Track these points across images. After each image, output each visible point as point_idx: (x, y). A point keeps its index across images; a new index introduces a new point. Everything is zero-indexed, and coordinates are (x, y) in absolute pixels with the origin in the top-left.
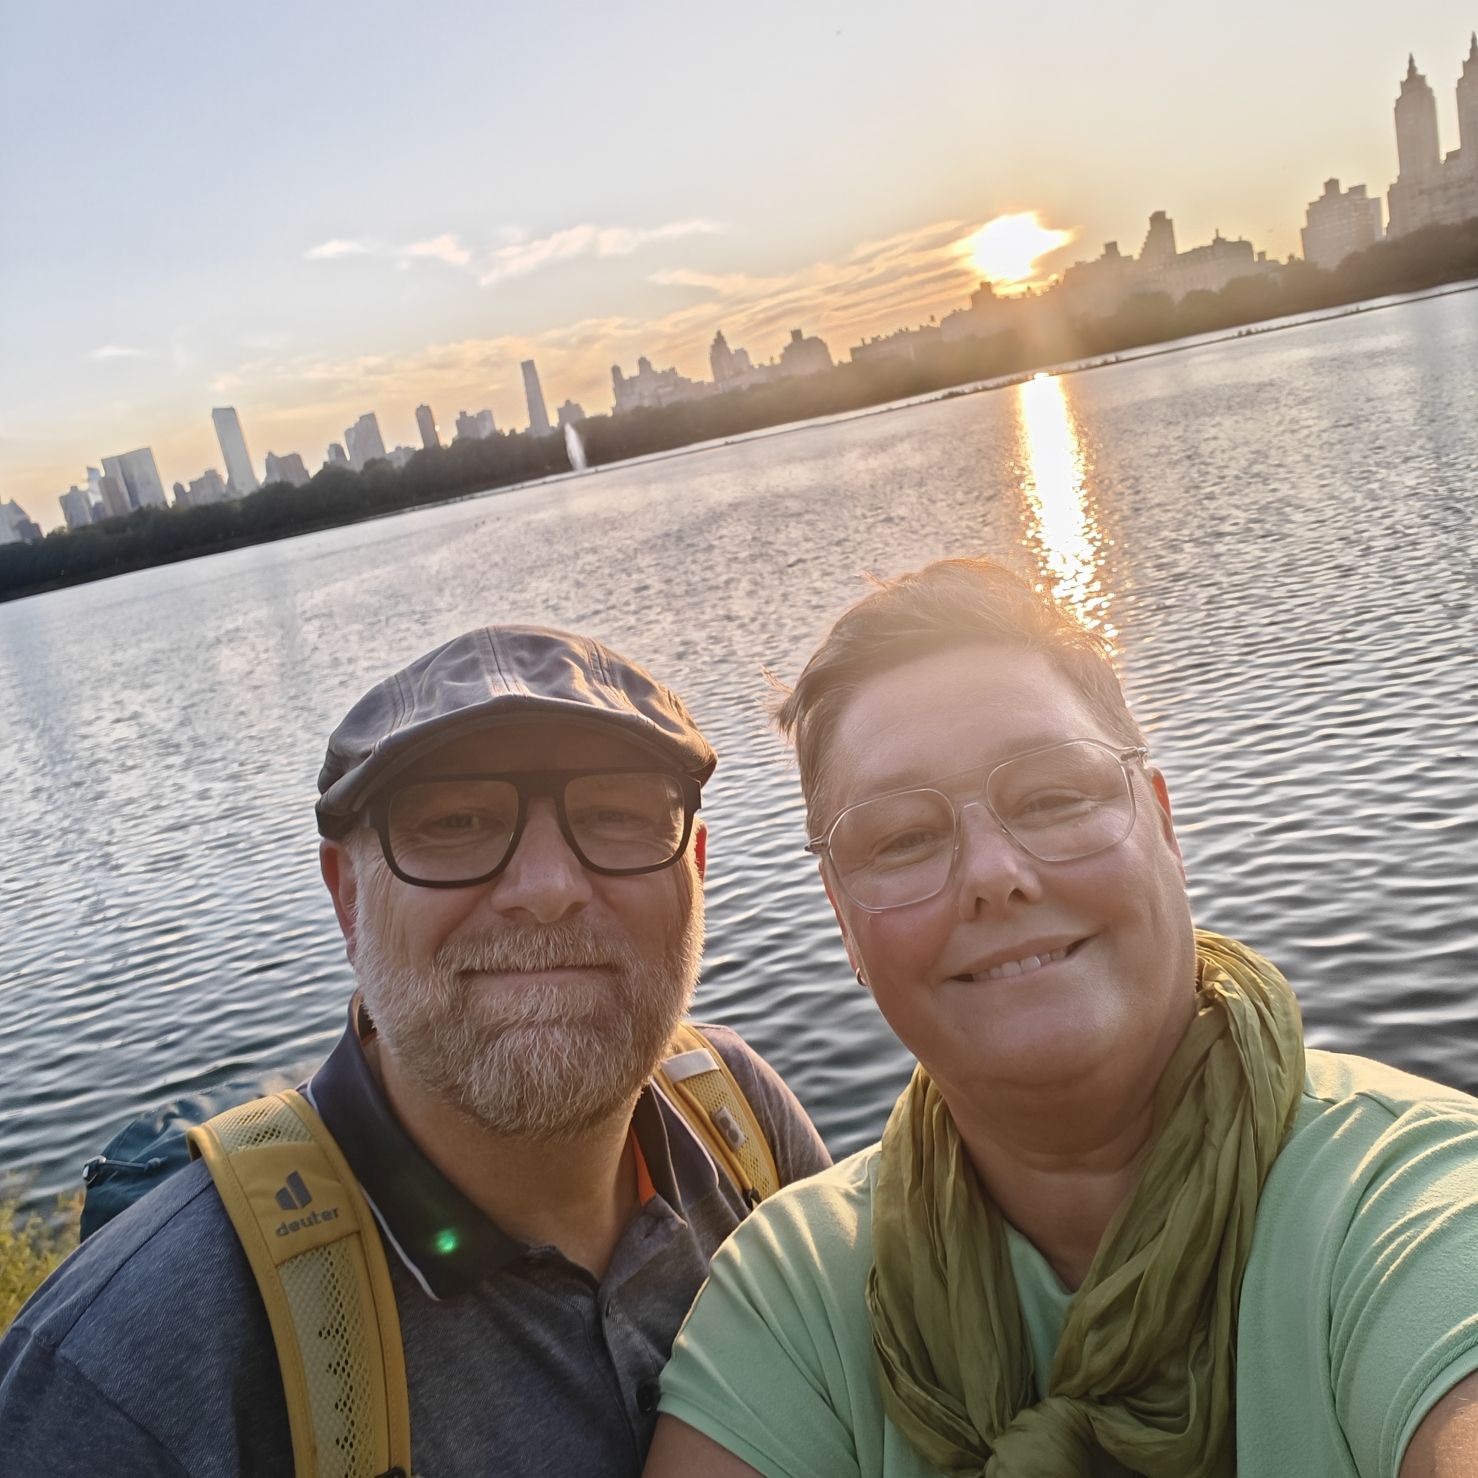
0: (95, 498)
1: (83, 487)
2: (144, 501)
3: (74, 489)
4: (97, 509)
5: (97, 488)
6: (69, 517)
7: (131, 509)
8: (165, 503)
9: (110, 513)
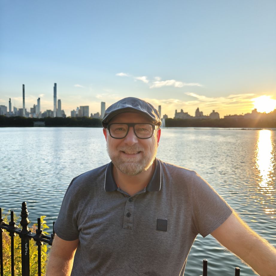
0: (77, 113)
1: (76, 110)
2: (85, 115)
3: (74, 110)
4: (77, 115)
5: (78, 111)
6: (72, 115)
7: (82, 116)
8: (88, 116)
9: (79, 116)
